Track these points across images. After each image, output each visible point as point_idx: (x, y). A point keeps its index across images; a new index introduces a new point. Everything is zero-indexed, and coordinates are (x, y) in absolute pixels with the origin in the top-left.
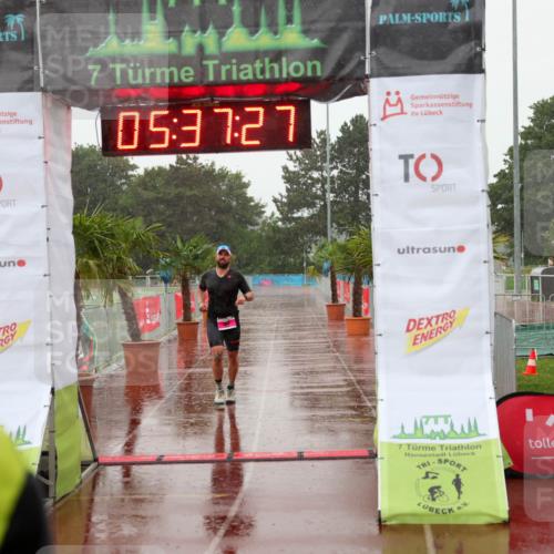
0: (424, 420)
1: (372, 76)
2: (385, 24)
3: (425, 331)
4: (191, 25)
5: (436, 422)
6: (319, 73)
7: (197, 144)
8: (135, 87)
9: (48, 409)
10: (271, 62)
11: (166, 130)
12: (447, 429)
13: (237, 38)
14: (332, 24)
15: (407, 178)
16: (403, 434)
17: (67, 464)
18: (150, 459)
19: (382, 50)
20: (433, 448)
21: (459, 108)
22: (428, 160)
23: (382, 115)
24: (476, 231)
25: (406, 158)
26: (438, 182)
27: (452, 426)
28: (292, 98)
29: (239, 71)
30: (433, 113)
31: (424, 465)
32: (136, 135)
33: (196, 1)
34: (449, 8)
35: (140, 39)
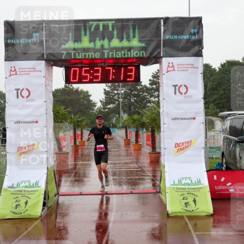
0: (182, 179)
1: (163, 57)
2: (168, 39)
3: (181, 147)
4: (99, 38)
5: (186, 180)
6: (144, 56)
7: (99, 80)
8: (79, 59)
9: (46, 175)
10: (127, 51)
11: (88, 75)
13: (115, 43)
14: (149, 39)
15: (175, 93)
16: (174, 184)
17: (51, 195)
18: (77, 193)
19: (167, 48)
20: (185, 189)
21: (194, 69)
22: (183, 87)
23: (167, 71)
25: (175, 86)
26: (186, 95)
27: (192, 181)
28: (133, 64)
29: (116, 54)
31: (182, 195)
32: (77, 76)
33: (101, 29)
34: (191, 34)
35: (81, 42)
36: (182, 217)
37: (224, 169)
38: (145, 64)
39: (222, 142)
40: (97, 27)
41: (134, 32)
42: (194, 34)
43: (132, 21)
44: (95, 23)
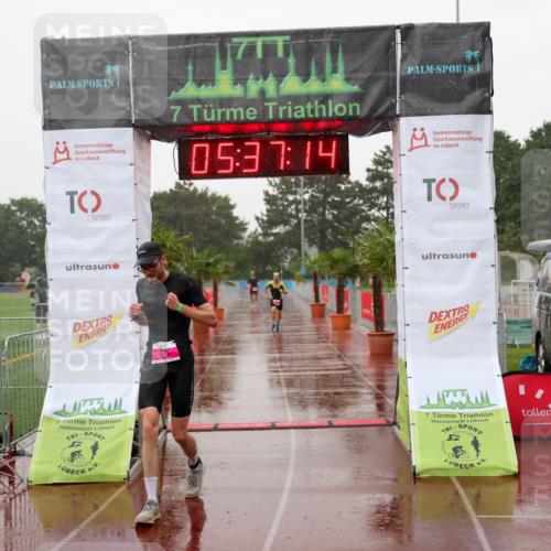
0: (445, 394)
1: (401, 115)
2: (412, 74)
3: (444, 322)
4: (255, 73)
5: (455, 395)
6: (358, 113)
7: (256, 170)
8: (211, 123)
10: (320, 103)
11: (232, 159)
13: (292, 85)
14: (366, 75)
15: (429, 198)
16: (428, 405)
18: (207, 427)
19: (409, 95)
20: (454, 416)
21: (471, 142)
22: (447, 183)
23: (409, 147)
24: (485, 241)
25: (429, 182)
26: (454, 201)
27: (468, 397)
28: (333, 132)
29: (293, 111)
30: (451, 146)
31: (447, 429)
32: (207, 162)
33: (259, 54)
35: (213, 85)
36: (446, 481)
37: (540, 370)
38: (361, 133)
39: (535, 310)
40: (251, 50)
41: (335, 61)
42: (473, 62)
43: (331, 35)
44: (246, 41)
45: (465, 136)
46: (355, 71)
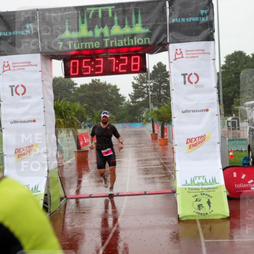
0: (195, 178)
1: (170, 43)
2: (175, 23)
3: (194, 143)
4: (98, 25)
5: (199, 179)
6: (149, 43)
9: (46, 178)
10: (130, 39)
12: (204, 181)
13: (116, 30)
15: (185, 83)
16: (186, 184)
17: (55, 199)
18: (86, 196)
19: (173, 33)
21: (205, 55)
22: (193, 75)
23: (174, 59)
24: (213, 103)
25: (184, 75)
26: (196, 84)
27: (206, 180)
28: (138, 53)
29: (117, 43)
30: (195, 57)
31: (195, 196)
32: (78, 69)
33: (100, 15)
34: (200, 16)
35: (78, 31)
37: (251, 164)
38: (152, 52)
39: (248, 134)
40: (96, 13)
41: (137, 18)
42: (204, 15)
43: (134, 5)
44: (93, 9)
45: (201, 52)
46: (147, 22)
